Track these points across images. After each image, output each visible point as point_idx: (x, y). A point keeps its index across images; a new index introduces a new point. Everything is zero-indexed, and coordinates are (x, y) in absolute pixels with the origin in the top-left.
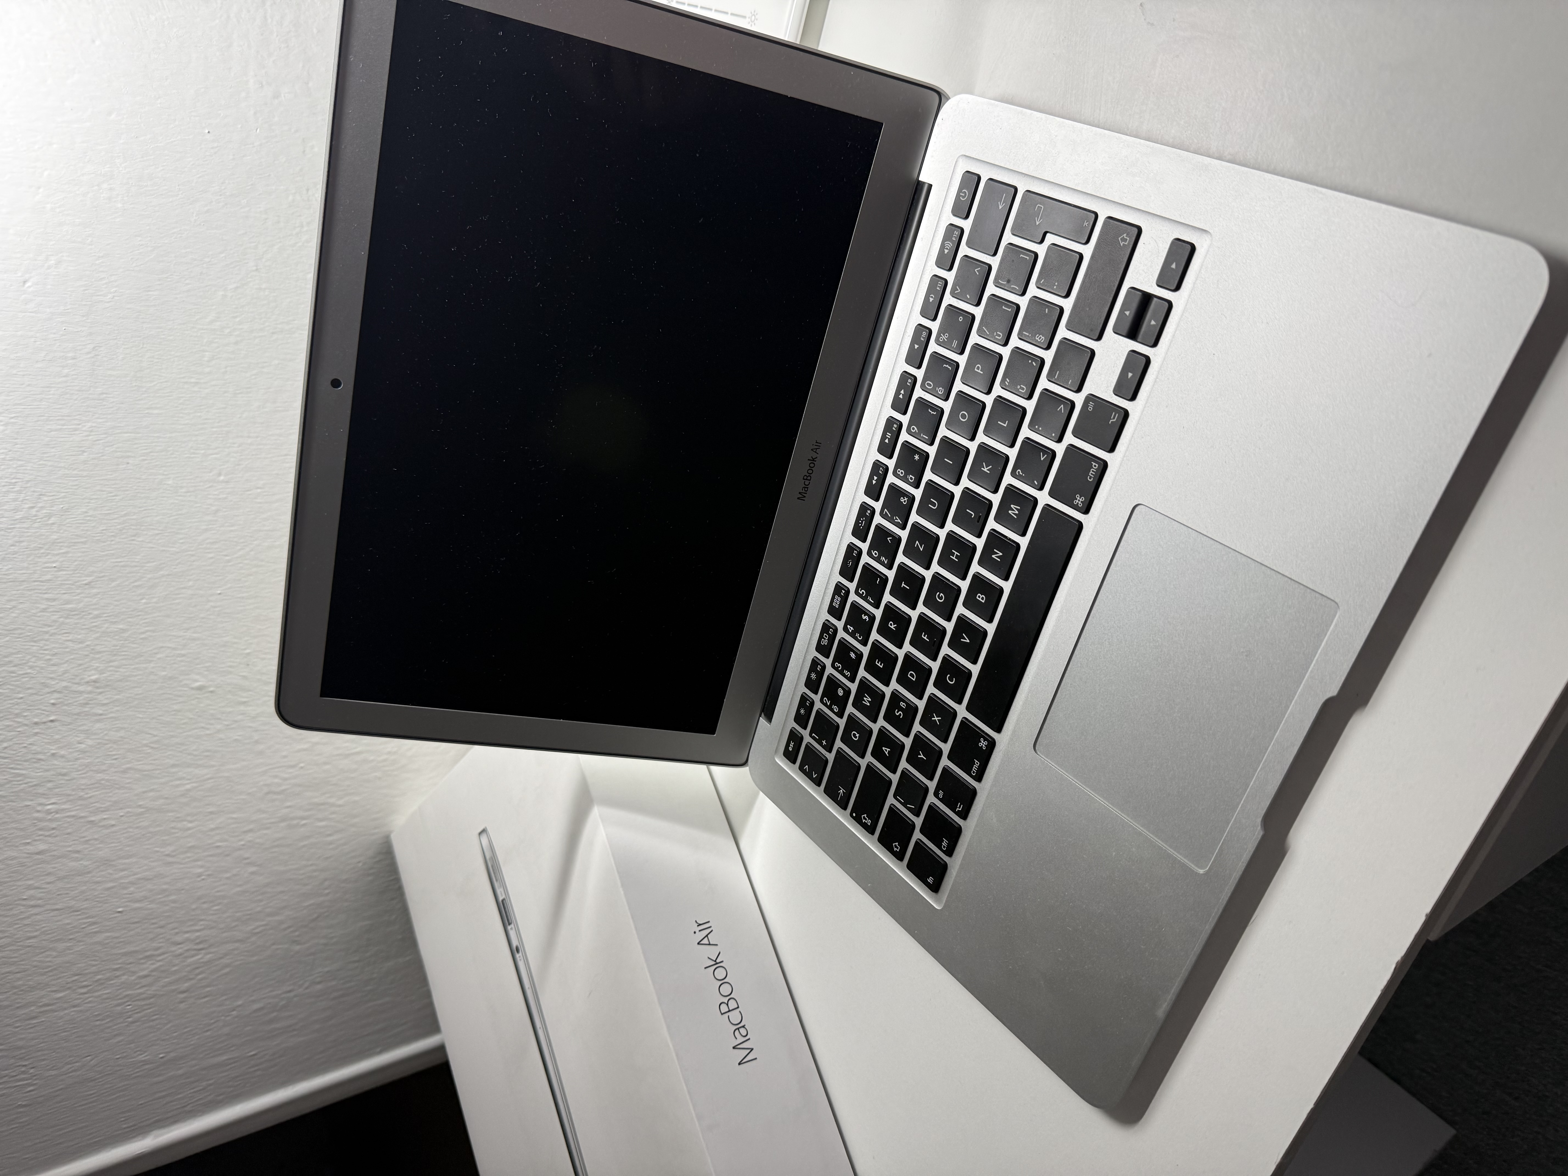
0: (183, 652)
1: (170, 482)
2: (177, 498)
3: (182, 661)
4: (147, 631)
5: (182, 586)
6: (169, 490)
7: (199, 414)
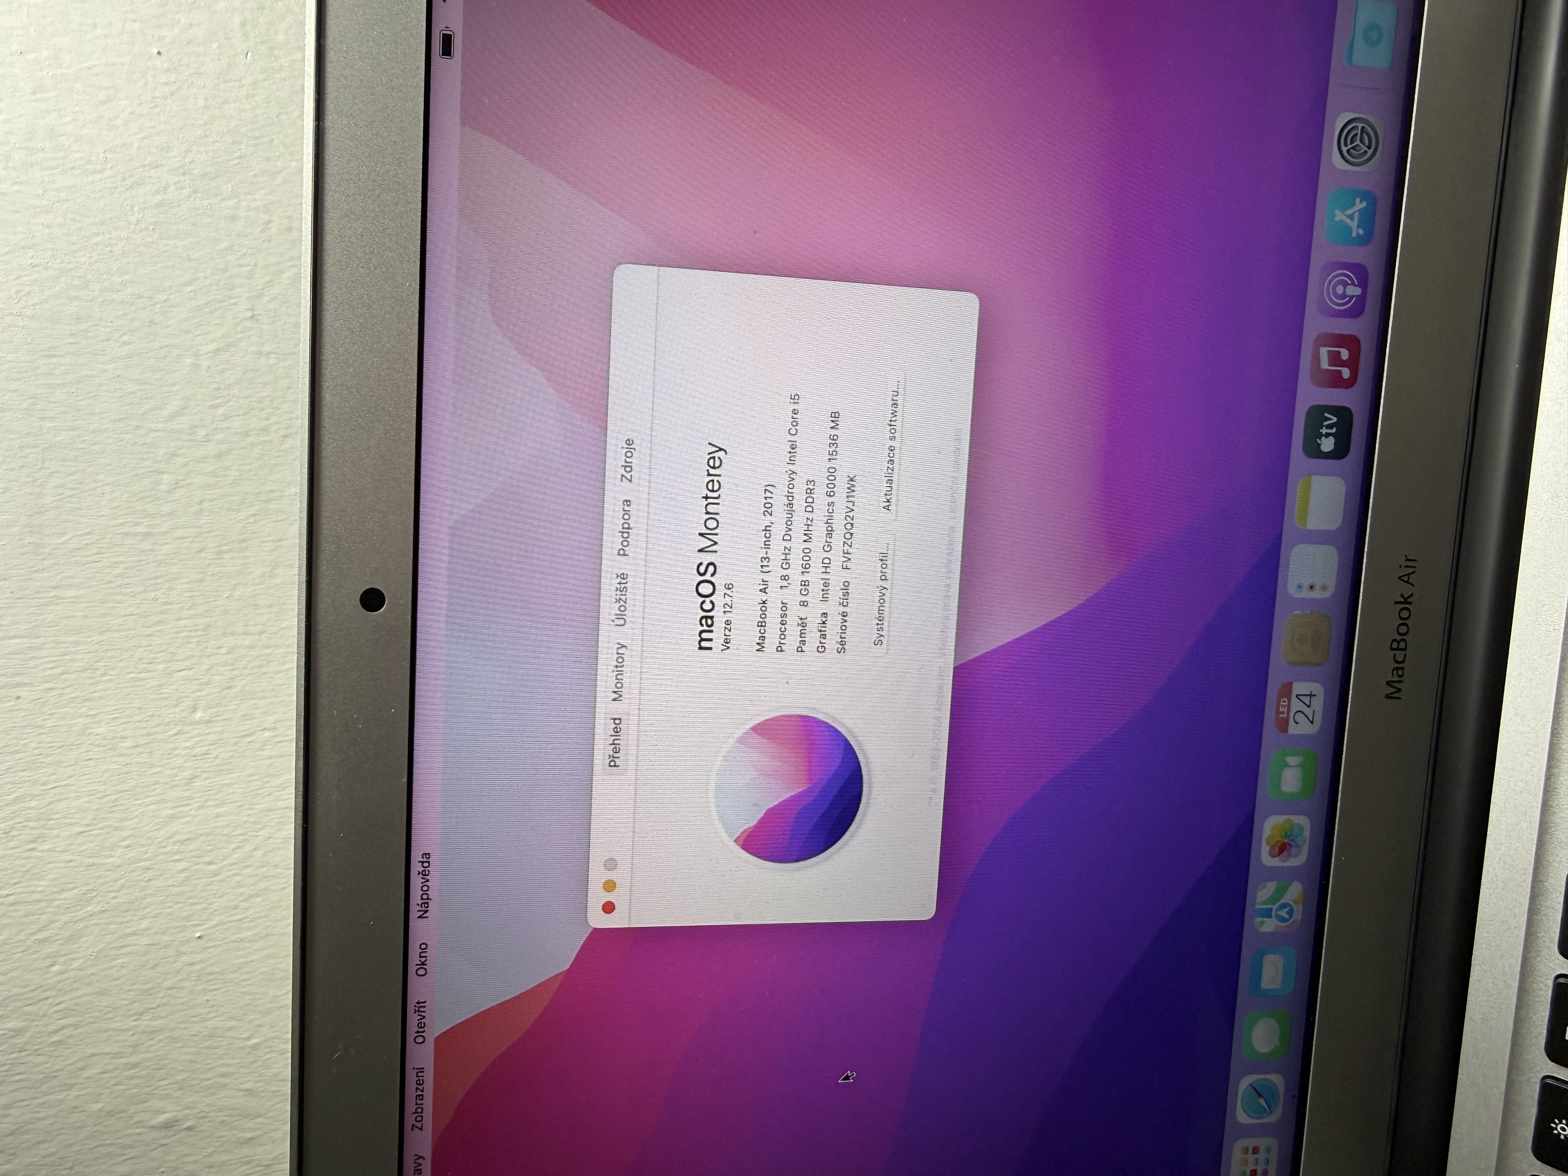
0: (133, 1059)
1: (100, 730)
2: (114, 759)
3: (131, 1078)
4: (64, 1027)
5: (128, 931)
6: (98, 745)
7: (153, 594)
